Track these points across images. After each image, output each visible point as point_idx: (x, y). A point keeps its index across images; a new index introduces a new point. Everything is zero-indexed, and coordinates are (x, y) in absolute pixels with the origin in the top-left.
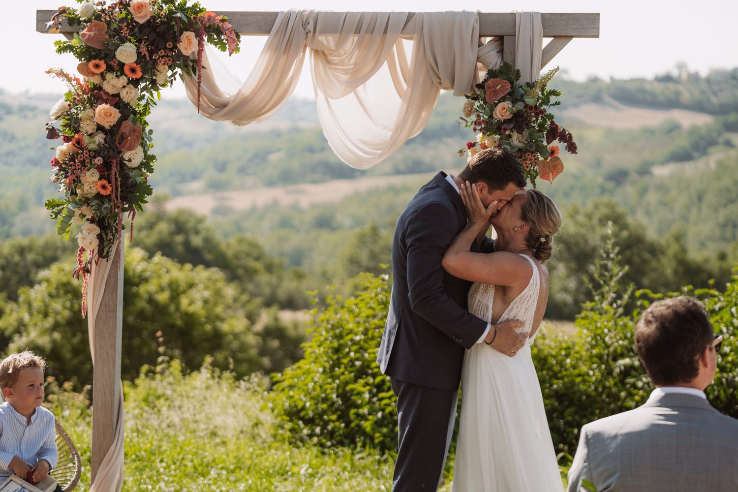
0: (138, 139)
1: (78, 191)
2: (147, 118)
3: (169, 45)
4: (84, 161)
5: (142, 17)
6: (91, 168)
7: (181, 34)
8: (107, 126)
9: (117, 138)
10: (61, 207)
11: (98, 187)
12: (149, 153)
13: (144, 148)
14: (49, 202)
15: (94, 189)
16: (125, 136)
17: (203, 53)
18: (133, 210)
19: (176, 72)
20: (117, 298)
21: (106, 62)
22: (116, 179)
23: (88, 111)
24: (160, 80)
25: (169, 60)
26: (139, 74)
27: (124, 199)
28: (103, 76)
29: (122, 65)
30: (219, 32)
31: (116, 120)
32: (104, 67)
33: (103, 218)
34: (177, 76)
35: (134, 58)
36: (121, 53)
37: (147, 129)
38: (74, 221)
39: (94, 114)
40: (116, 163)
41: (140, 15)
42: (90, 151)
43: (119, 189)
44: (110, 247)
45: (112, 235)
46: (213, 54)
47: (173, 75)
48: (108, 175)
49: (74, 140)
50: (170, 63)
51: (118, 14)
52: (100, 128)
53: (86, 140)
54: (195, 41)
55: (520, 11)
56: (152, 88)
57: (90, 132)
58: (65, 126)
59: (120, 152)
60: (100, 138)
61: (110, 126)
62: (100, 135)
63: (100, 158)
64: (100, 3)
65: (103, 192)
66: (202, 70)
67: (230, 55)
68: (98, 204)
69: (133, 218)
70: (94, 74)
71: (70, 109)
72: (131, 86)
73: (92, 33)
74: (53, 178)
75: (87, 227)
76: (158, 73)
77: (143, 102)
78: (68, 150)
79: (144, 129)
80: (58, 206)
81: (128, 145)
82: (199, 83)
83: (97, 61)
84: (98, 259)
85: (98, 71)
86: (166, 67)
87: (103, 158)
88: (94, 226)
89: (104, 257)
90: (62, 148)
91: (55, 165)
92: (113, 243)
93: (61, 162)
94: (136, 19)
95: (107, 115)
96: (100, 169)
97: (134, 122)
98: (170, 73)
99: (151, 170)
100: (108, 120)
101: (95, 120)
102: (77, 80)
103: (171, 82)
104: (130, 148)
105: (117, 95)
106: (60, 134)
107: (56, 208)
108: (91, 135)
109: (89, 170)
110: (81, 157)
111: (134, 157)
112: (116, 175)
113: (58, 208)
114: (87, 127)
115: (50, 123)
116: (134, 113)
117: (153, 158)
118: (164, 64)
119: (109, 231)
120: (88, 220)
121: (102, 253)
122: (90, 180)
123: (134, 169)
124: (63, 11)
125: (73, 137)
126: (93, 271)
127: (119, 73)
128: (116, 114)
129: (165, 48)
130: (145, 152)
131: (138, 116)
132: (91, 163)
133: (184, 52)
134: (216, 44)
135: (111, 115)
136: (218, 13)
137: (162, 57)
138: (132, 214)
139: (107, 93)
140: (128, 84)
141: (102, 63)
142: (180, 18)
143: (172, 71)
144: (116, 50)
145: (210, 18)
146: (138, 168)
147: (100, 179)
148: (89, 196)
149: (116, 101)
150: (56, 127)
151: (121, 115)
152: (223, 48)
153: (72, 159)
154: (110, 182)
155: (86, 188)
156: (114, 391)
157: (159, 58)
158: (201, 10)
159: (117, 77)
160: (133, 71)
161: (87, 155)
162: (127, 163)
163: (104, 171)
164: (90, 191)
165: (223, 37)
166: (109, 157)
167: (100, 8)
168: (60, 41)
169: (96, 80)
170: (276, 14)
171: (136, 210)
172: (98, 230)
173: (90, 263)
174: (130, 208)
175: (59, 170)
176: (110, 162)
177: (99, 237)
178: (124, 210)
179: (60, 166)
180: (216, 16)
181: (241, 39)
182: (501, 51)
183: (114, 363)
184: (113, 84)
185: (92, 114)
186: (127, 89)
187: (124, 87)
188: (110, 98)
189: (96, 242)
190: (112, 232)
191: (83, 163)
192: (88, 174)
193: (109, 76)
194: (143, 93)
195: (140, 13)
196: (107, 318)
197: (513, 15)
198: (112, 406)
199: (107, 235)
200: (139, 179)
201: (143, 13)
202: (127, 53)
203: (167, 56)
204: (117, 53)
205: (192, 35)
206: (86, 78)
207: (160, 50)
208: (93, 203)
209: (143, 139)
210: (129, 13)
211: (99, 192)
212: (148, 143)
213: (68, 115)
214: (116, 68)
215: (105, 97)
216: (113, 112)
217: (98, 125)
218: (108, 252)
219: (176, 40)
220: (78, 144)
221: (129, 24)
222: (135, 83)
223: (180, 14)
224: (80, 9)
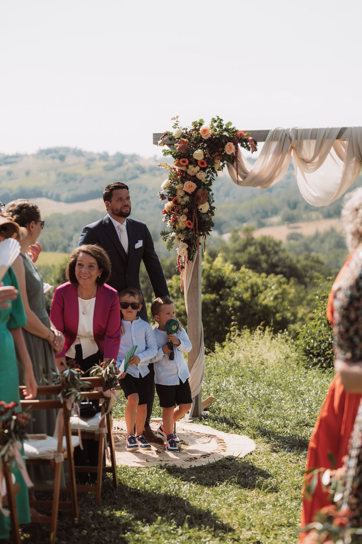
0: (206, 198)
1: (177, 226)
2: (211, 187)
3: (220, 150)
4: (179, 211)
5: (206, 136)
6: (182, 214)
7: (226, 143)
8: (190, 192)
9: (196, 198)
10: (168, 235)
11: (186, 224)
12: (212, 205)
13: (209, 202)
14: (162, 232)
15: (184, 225)
16: (199, 197)
17: (238, 153)
18: (205, 235)
19: (225, 163)
20: (198, 281)
21: (188, 159)
22: (195, 219)
23: (180, 185)
24: (216, 167)
25: (221, 157)
26: (206, 165)
27: (200, 229)
28: (187, 167)
29: (196, 161)
30: (246, 141)
31: (194, 189)
32: (187, 162)
33: (190, 240)
34: (226, 165)
35: (202, 157)
36: (195, 155)
37: (211, 193)
38: (175, 241)
39: (183, 186)
40: (195, 211)
41: (205, 135)
42: (181, 205)
43: (197, 224)
44: (194, 255)
45: (195, 248)
46: (244, 153)
47: (223, 165)
48: (192, 217)
49: (173, 200)
50: (221, 158)
51: (194, 134)
52: (186, 193)
53: (180, 200)
54: (233, 147)
56: (212, 172)
57: (182, 196)
58: (169, 193)
59: (197, 205)
60: (187, 199)
61: (192, 192)
62: (186, 197)
63: (187, 209)
64: (184, 129)
65: (189, 226)
66: (238, 162)
67: (252, 153)
68: (186, 232)
69: (205, 239)
70: (182, 166)
71: (171, 184)
72: (202, 171)
73: (181, 145)
74: (164, 220)
75: (182, 244)
76: (215, 164)
77: (209, 179)
78: (172, 205)
79: (209, 193)
80: (167, 234)
81: (201, 201)
82: (237, 168)
83: (184, 159)
84: (188, 261)
85: (185, 164)
86: (219, 161)
87: (188, 209)
88: (185, 244)
89: (191, 260)
90: (168, 204)
91: (164, 214)
92: (195, 252)
93: (167, 212)
94: (203, 137)
95: (190, 187)
96: (187, 214)
97: (204, 190)
98: (221, 164)
99: (213, 215)
100: (190, 189)
101: (184, 189)
102: (175, 169)
103: (222, 168)
104: (202, 203)
105: (195, 176)
106: (167, 197)
107: (166, 235)
108: (182, 197)
109: (181, 215)
110: (177, 209)
111: (204, 208)
112: (195, 217)
113: (167, 235)
114: (180, 193)
115: (161, 192)
116: (204, 185)
117: (214, 208)
118: (218, 159)
119: (193, 246)
120: (182, 241)
121: (190, 258)
122: (182, 220)
123: (204, 214)
124: (166, 134)
125: (173, 198)
126: (186, 267)
127: (195, 165)
128: (194, 186)
129: (218, 151)
130: (210, 205)
131: (206, 186)
132: (182, 212)
133: (228, 153)
134: (245, 147)
135: (192, 186)
136: (245, 132)
137: (217, 156)
138: (204, 237)
139: (190, 175)
140: (200, 170)
141: (186, 160)
142: (225, 136)
143: (223, 162)
144: (193, 153)
145: (241, 134)
146: (207, 213)
147: (187, 220)
148: (182, 229)
149: (194, 179)
150: (164, 194)
151: (196, 186)
152: (249, 149)
153: (173, 209)
154: (192, 221)
155: (180, 224)
156: (198, 329)
157: (215, 156)
158: (236, 131)
159: (195, 167)
160: (202, 163)
161: (180, 208)
162: (200, 211)
163: (189, 216)
164: (182, 226)
165: (248, 143)
166: (191, 208)
167: (184, 131)
168: (165, 150)
169: (183, 169)
171: (206, 235)
172: (187, 246)
173: (184, 263)
174: (204, 234)
175: (167, 216)
176: (192, 211)
177: (188, 249)
178: (200, 235)
179: (167, 214)
180: (244, 133)
181: (257, 144)
183: (198, 315)
184: (193, 170)
185: (182, 187)
186: (200, 173)
187: (198, 172)
188: (191, 178)
189: (186, 252)
190: (194, 247)
191: (178, 212)
192: (181, 217)
193: (190, 167)
194: (208, 174)
195: (205, 134)
196: (193, 292)
198: (198, 337)
199: (192, 249)
200: (207, 219)
201: (206, 134)
202: (199, 154)
203: (220, 155)
204: (194, 155)
205: (232, 144)
206: (179, 168)
207: (215, 152)
208: (184, 232)
209: (209, 198)
210: (199, 134)
211: (187, 227)
212: (212, 200)
213: (170, 187)
214: (194, 162)
215: (188, 177)
216: (193, 185)
217: (185, 191)
218: (193, 257)
219: (223, 146)
220: (176, 202)
221: (199, 140)
222: (204, 169)
223: (225, 133)
224: (175, 132)
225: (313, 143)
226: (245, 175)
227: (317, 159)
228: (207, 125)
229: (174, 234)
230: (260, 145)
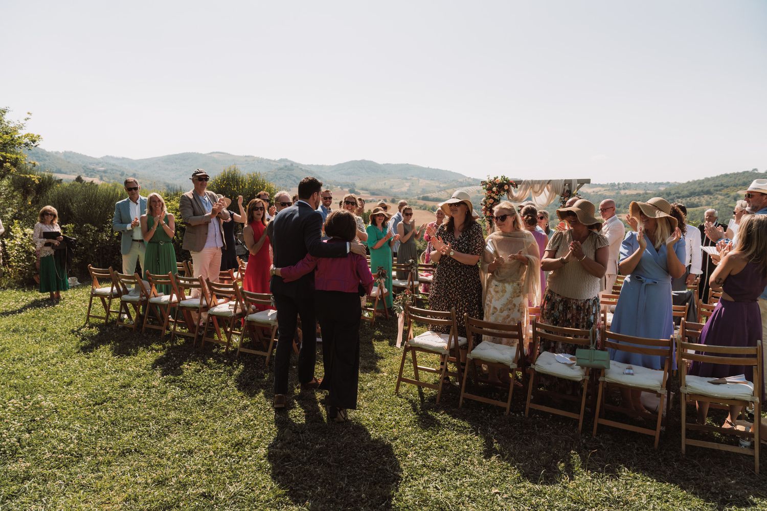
1: (485, 215)
4: (487, 210)
7: (506, 185)
8: (491, 203)
17: (510, 189)
19: (505, 193)
23: (488, 200)
26: (498, 193)
35: (496, 190)
41: (498, 182)
46: (512, 188)
50: (504, 191)
51: (494, 182)
54: (508, 187)
55: (573, 179)
56: (500, 196)
58: (484, 203)
60: (490, 205)
64: (490, 180)
66: (510, 192)
67: (516, 189)
71: (485, 200)
73: (489, 186)
74: (482, 213)
76: (501, 193)
77: (499, 198)
82: (510, 195)
83: (490, 191)
85: (490, 193)
90: (484, 207)
93: (483, 210)
95: (491, 201)
102: (486, 194)
106: (483, 205)
108: (488, 205)
114: (488, 203)
115: (481, 203)
116: (497, 200)
118: (502, 191)
121: (491, 227)
124: (484, 182)
125: (485, 205)
128: (493, 201)
133: (506, 189)
136: (513, 181)
144: (492, 189)
145: (511, 182)
149: (493, 198)
152: (514, 188)
153: (485, 209)
160: (496, 193)
165: (514, 185)
168: (483, 187)
170: (522, 181)
182: (569, 187)
184: (493, 195)
187: (495, 196)
197: (571, 180)
202: (494, 189)
205: (508, 185)
206: (488, 194)
207: (501, 189)
210: (496, 182)
214: (493, 192)
215: (491, 197)
219: (504, 186)
220: (486, 207)
221: (496, 184)
222: (497, 195)
223: (505, 182)
224: (487, 181)
225: (539, 185)
226: (512, 196)
227: (540, 191)
228: (500, 178)
229: (485, 218)
230: (519, 186)
